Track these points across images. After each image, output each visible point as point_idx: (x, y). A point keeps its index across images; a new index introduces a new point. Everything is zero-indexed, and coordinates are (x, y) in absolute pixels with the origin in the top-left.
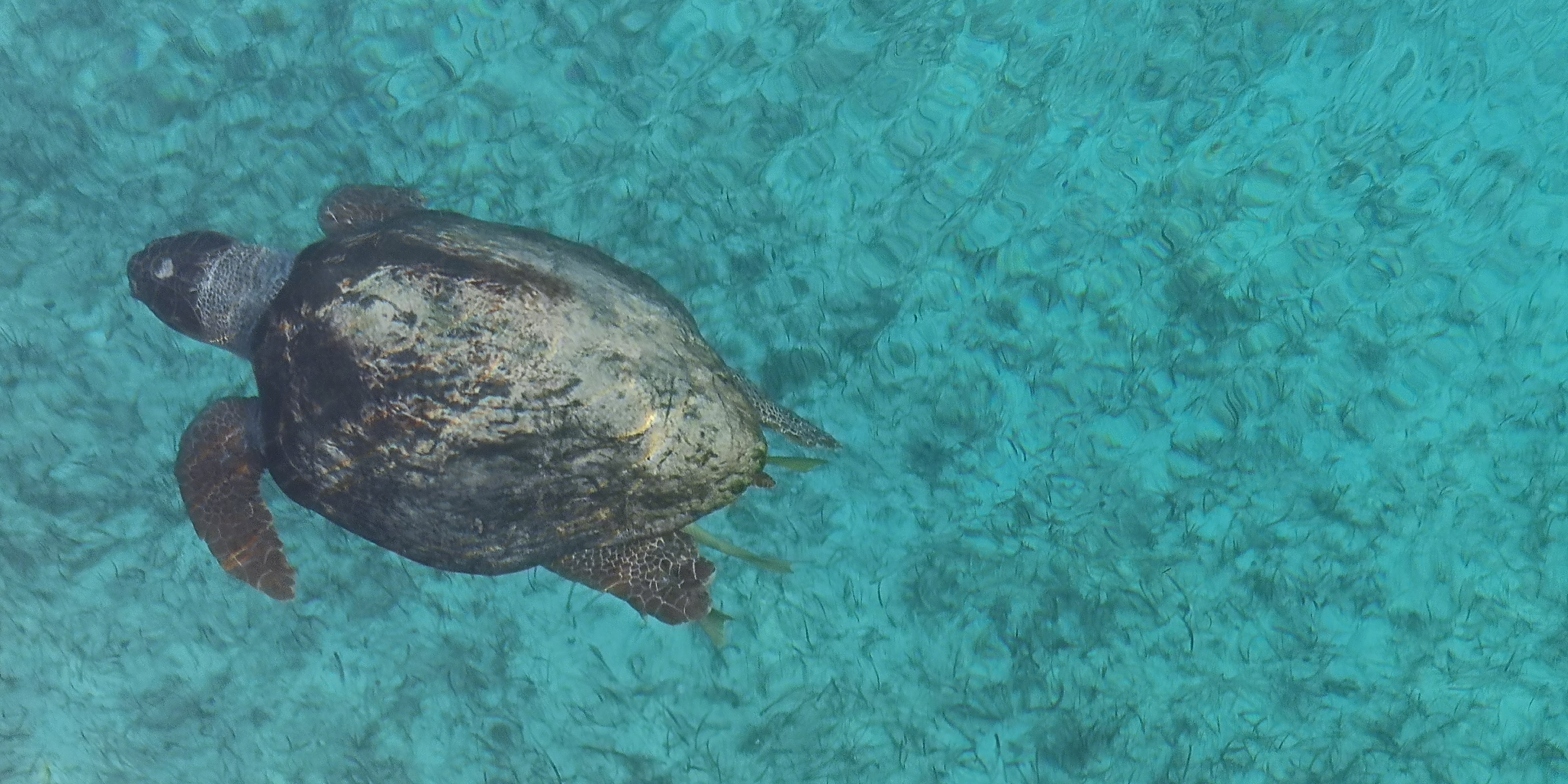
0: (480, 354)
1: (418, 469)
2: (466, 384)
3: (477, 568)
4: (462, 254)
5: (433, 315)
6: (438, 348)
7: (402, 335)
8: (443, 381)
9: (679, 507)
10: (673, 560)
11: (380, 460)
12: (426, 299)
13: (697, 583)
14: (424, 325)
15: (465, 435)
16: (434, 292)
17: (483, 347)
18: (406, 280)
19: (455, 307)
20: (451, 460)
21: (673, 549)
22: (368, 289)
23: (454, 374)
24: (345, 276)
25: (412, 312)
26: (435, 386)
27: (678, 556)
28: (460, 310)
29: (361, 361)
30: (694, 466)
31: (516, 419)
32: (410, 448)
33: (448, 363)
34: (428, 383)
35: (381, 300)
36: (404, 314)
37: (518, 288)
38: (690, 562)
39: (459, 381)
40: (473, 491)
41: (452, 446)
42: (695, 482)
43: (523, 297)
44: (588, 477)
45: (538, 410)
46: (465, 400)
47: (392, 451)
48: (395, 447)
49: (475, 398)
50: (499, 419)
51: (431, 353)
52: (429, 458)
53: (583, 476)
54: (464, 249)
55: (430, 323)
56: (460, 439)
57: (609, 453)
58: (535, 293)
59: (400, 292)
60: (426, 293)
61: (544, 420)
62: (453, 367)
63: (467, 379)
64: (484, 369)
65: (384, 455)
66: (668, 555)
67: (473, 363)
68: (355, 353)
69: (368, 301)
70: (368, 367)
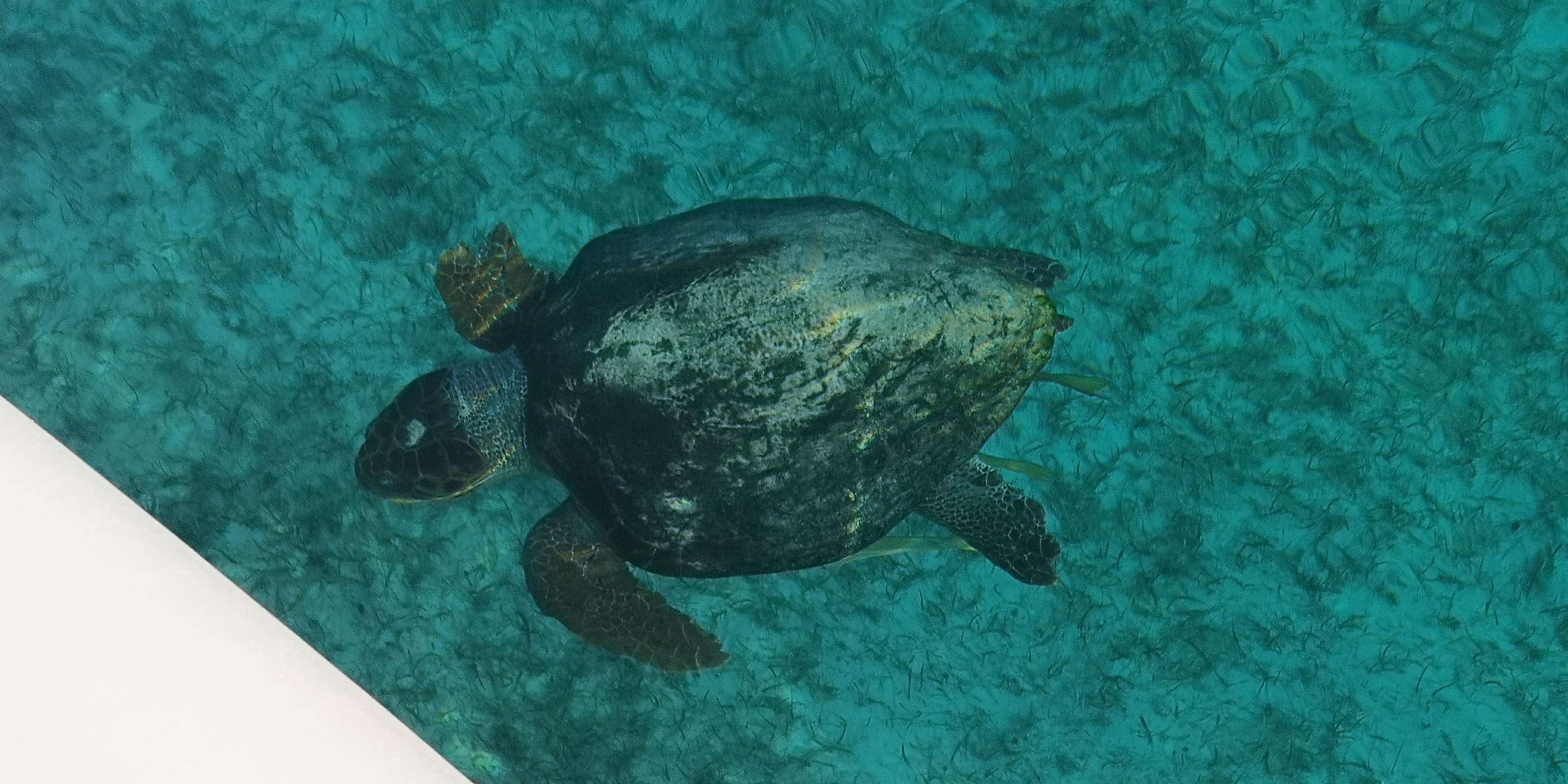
0: (749, 340)
5: (682, 331)
11: (724, 482)
15: (790, 420)
16: (671, 310)
17: (748, 332)
18: (644, 316)
19: (697, 311)
22: (615, 341)
24: (587, 341)
25: (663, 339)
26: (730, 390)
33: (728, 366)
34: (723, 391)
36: (659, 344)
40: (827, 464)
41: (786, 434)
43: (747, 268)
47: (731, 467)
48: (732, 461)
50: (811, 394)
56: (788, 426)
57: (924, 368)
59: (643, 328)
60: (665, 315)
63: (752, 370)
64: (763, 353)
67: (749, 352)
69: (624, 350)
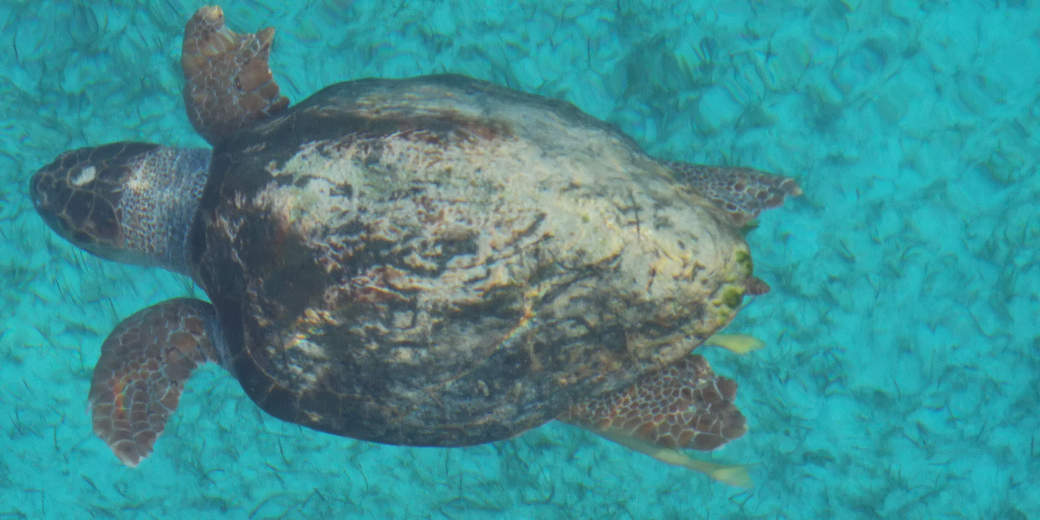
0: (431, 213)
1: (405, 344)
2: (424, 245)
3: (493, 434)
4: (384, 114)
5: (367, 181)
6: (382, 214)
7: (344, 209)
8: (399, 247)
9: (682, 331)
10: (693, 386)
11: (357, 342)
12: (356, 164)
13: (725, 404)
14: (362, 194)
15: (443, 300)
16: (363, 156)
17: (433, 204)
18: (336, 154)
19: (389, 167)
20: (437, 328)
21: (690, 375)
22: (298, 170)
23: (407, 238)
24: (271, 160)
25: (346, 182)
26: (392, 254)
27: (696, 380)
28: (396, 169)
29: (312, 244)
30: (684, 284)
31: (489, 273)
32: (389, 323)
33: (399, 229)
34: (384, 253)
35: (315, 178)
36: (339, 187)
37: (452, 135)
38: (710, 384)
39: (415, 243)
40: (470, 355)
41: (434, 313)
42: (689, 301)
43: (461, 144)
44: (574, 318)
45: (509, 257)
46: (430, 265)
47: (367, 330)
48: (370, 326)
49: (442, 260)
50: (472, 277)
51: (378, 220)
52: (413, 331)
53: (569, 318)
54: (385, 109)
55: (368, 191)
56: (440, 304)
58: (471, 138)
59: (331, 166)
60: (356, 160)
61: (516, 264)
62: (405, 232)
63: (422, 239)
64: (439, 225)
65: (360, 336)
66: (687, 383)
67: (426, 222)
68: (305, 237)
69: (303, 181)
70: (320, 247)
